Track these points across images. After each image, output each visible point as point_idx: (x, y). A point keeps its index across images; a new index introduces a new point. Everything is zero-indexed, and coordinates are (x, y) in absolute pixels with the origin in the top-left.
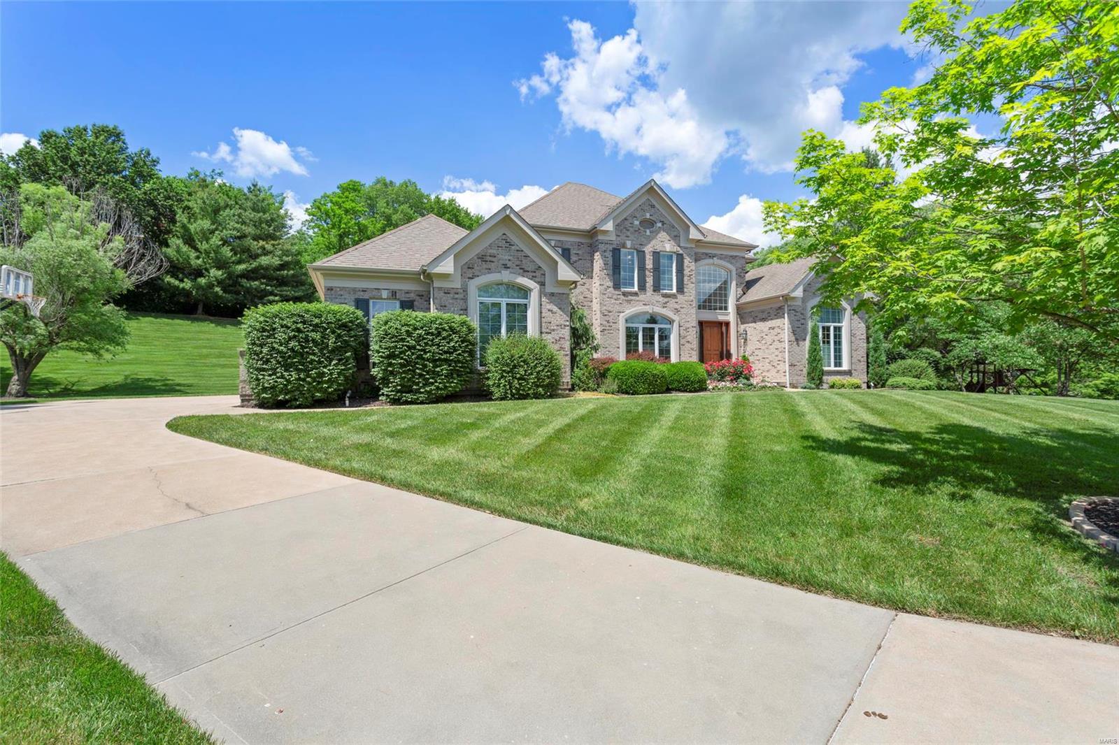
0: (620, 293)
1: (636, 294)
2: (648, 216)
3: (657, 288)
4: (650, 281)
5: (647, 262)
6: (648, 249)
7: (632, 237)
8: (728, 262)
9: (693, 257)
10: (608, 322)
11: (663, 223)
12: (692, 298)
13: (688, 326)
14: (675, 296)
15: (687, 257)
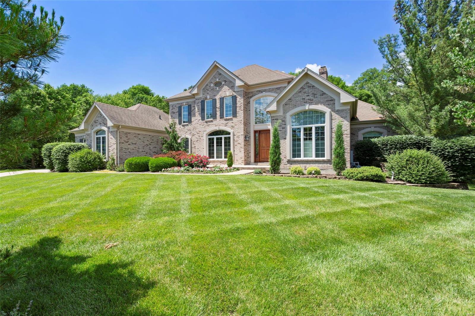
0: (205, 122)
1: (212, 121)
2: (218, 80)
3: (222, 117)
4: (218, 113)
5: (217, 104)
6: (218, 97)
7: (210, 93)
8: (274, 92)
9: (243, 96)
10: (199, 136)
11: (225, 81)
12: (241, 119)
13: (239, 135)
14: (231, 119)
15: (239, 97)
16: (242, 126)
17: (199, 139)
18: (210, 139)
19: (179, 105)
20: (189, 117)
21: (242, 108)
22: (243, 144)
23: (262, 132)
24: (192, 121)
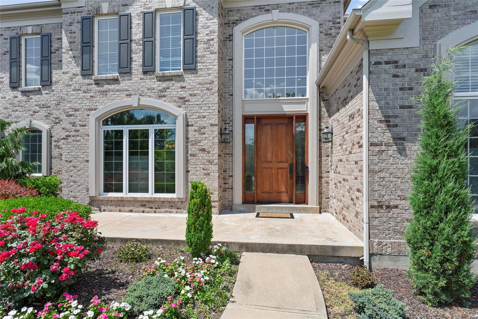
0: (92, 82)
1: (116, 81)
5: (134, 30)
6: (135, 11)
8: (304, 13)
9: (216, 10)
10: (74, 124)
12: (210, 78)
13: (203, 124)
14: (179, 78)
15: (204, 12)
16: (215, 98)
17: (72, 133)
18: (107, 135)
19: (13, 34)
20: (45, 68)
21: (215, 47)
22: (216, 151)
23: (263, 121)
24: (54, 79)
